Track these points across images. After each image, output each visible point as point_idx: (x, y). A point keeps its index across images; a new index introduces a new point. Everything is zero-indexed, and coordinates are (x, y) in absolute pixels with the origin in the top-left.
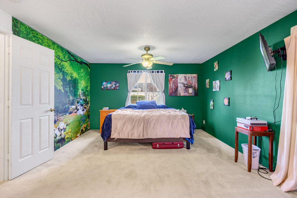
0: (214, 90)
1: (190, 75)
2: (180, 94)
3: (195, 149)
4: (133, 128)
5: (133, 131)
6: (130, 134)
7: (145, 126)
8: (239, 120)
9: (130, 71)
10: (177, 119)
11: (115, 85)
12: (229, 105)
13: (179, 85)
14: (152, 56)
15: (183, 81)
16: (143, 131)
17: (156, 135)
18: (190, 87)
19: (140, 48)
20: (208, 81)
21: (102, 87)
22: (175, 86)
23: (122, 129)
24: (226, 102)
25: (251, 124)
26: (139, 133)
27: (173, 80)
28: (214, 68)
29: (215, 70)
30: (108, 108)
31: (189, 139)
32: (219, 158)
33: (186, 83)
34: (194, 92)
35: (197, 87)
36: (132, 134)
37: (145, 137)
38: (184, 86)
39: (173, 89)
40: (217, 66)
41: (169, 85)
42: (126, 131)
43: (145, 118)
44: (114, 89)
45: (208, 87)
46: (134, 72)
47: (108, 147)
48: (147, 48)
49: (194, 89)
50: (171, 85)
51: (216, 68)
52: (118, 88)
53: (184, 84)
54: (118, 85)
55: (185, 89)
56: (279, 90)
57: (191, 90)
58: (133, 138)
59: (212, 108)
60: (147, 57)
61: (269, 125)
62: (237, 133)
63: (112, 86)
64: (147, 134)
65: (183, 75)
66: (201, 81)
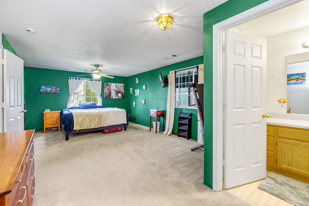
0: (136, 95)
1: (119, 84)
2: (112, 97)
3: (128, 130)
4: (90, 122)
5: (90, 123)
6: (88, 126)
7: (99, 119)
8: (151, 110)
9: (72, 78)
10: (119, 113)
11: (56, 89)
12: (145, 104)
13: (112, 91)
14: (101, 71)
15: (115, 88)
16: (98, 122)
17: (107, 124)
18: (119, 93)
19: (92, 65)
20: (131, 89)
21: (41, 91)
22: (109, 91)
23: (83, 123)
24: (143, 102)
25: (157, 111)
26: (95, 124)
27: (108, 87)
28: (135, 81)
29: (136, 83)
30: (49, 110)
31: (126, 124)
32: (142, 131)
33: (116, 89)
34: (122, 96)
35: (124, 92)
36: (90, 126)
37: (100, 126)
38: (116, 92)
39: (108, 94)
40: (138, 81)
41: (105, 91)
42: (86, 124)
43: (99, 114)
44: (55, 93)
45: (132, 93)
46: (75, 79)
47: (69, 138)
48: (97, 66)
49: (122, 94)
50: (106, 91)
51: (137, 82)
52: (58, 92)
53: (115, 90)
54: (58, 89)
55: (116, 94)
56: (166, 96)
57: (120, 95)
58: (91, 128)
59: (135, 106)
60: (97, 71)
61: (163, 111)
62: (151, 116)
63: (53, 90)
64: (101, 124)
65: (115, 84)
66: (126, 88)
